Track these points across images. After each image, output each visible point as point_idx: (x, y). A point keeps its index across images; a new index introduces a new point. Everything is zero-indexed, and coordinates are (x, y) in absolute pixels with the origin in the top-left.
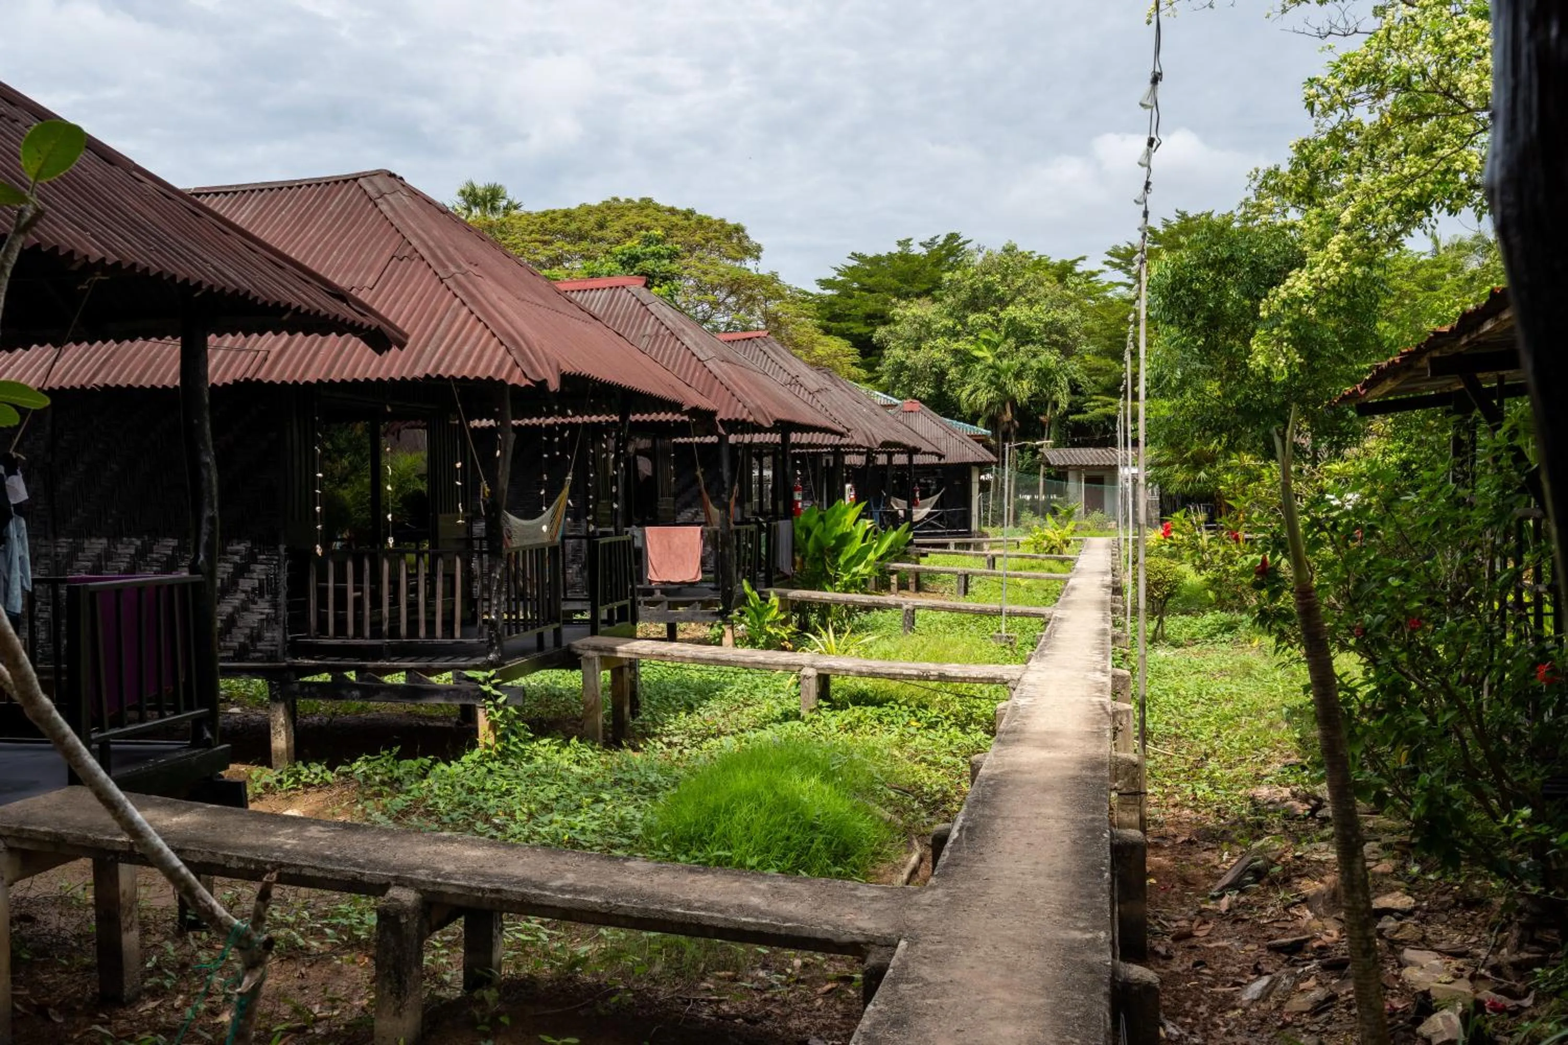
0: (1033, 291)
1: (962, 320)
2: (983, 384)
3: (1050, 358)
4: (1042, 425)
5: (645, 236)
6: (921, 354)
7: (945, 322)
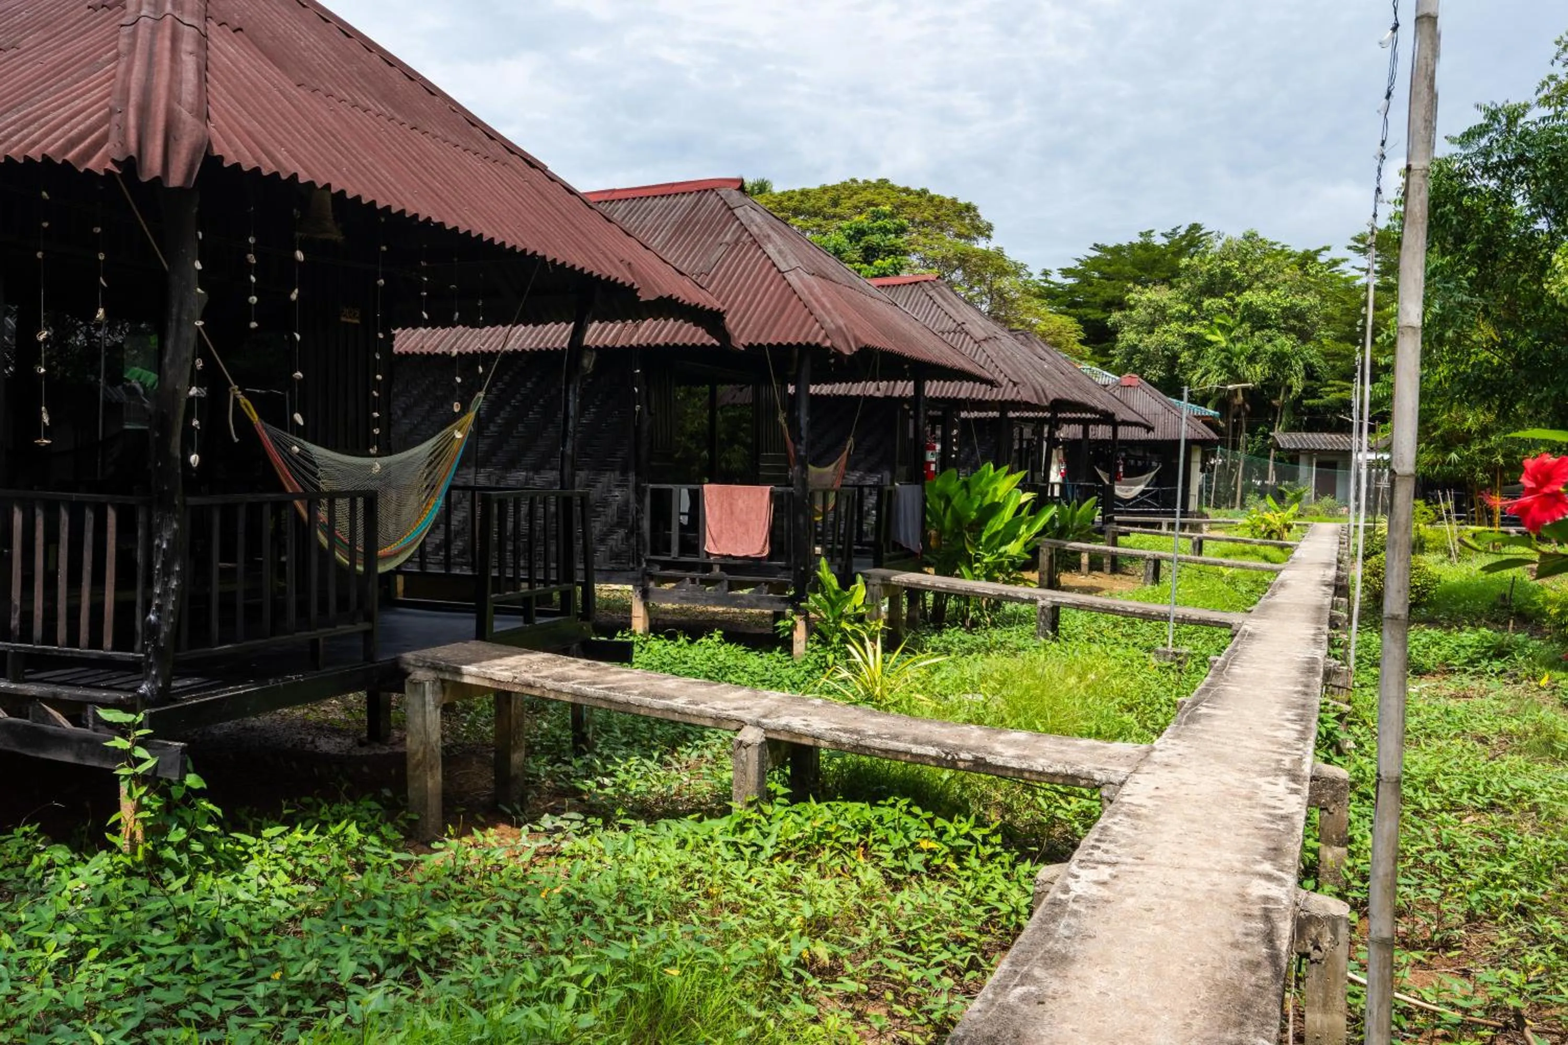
0: (1272, 277)
1: (1198, 305)
2: (1215, 367)
3: (1285, 343)
4: (1274, 410)
5: (873, 212)
6: (1154, 338)
7: (1179, 307)
